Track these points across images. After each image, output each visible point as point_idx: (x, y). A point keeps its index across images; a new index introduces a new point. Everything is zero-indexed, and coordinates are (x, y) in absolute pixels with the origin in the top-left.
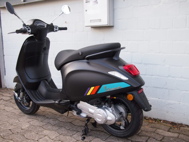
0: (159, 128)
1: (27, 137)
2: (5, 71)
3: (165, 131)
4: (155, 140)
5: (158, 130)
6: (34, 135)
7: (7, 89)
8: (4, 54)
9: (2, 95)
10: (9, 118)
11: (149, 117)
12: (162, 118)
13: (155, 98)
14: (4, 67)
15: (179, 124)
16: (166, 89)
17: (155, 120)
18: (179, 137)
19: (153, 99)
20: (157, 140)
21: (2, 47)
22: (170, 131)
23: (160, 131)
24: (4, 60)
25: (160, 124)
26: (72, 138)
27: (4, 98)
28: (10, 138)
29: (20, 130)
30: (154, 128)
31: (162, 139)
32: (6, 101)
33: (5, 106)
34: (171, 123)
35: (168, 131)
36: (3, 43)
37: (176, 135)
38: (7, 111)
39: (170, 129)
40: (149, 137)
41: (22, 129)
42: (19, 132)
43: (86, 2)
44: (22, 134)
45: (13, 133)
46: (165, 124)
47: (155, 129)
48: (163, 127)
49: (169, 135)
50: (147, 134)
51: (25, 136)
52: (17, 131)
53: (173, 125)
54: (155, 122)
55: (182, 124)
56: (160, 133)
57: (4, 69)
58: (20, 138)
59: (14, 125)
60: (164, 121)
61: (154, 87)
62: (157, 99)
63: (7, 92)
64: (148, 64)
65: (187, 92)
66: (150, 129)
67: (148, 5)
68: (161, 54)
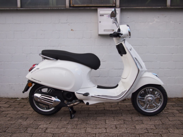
43: (100, 16)
65: (171, 77)
67: (146, 22)
68: (154, 54)
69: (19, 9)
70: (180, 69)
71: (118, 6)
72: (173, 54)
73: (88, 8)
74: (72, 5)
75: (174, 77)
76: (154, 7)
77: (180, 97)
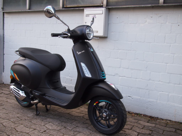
0: (140, 120)
1: (35, 123)
2: (4, 68)
3: (145, 122)
4: (138, 128)
5: (139, 121)
6: (40, 122)
7: (5, 85)
8: (4, 53)
9: (2, 89)
10: (14, 108)
11: (132, 111)
12: (143, 113)
13: (138, 96)
14: (3, 64)
15: (156, 118)
16: (147, 89)
17: (137, 114)
18: (156, 127)
19: (136, 97)
20: (139, 128)
21: (2, 47)
22: (149, 123)
23: (142, 122)
24: (4, 59)
25: (141, 118)
26: (72, 125)
27: (3, 92)
28: (20, 123)
29: (27, 117)
30: (137, 119)
31: (143, 128)
32: (7, 94)
33: (7, 99)
34: (149, 117)
35: (147, 122)
36: (4, 43)
37: (154, 125)
38: (10, 103)
39: (149, 121)
40: (133, 126)
41: (28, 117)
42: (26, 119)
43: (86, 16)
44: (29, 120)
45: (21, 120)
46: (145, 117)
47: (137, 121)
48: (143, 119)
49: (148, 125)
50: (131, 124)
51: (33, 122)
52: (24, 118)
53: (151, 119)
54: (137, 115)
55: (158, 118)
56: (141, 123)
57: (3, 67)
58: (29, 123)
59: (20, 113)
60: (144, 115)
61: (137, 88)
62: (140, 97)
63: (6, 87)
64: (134, 69)
65: (163, 93)
66: (133, 120)
67: (136, 23)
68: (144, 62)
69: (27, 11)
70: (175, 84)
71: (104, 5)
72: (168, 64)
73: (77, 8)
74: (65, 6)
75: (167, 93)
76: (143, 6)
77: (174, 120)
